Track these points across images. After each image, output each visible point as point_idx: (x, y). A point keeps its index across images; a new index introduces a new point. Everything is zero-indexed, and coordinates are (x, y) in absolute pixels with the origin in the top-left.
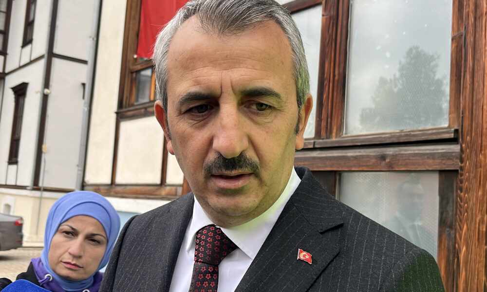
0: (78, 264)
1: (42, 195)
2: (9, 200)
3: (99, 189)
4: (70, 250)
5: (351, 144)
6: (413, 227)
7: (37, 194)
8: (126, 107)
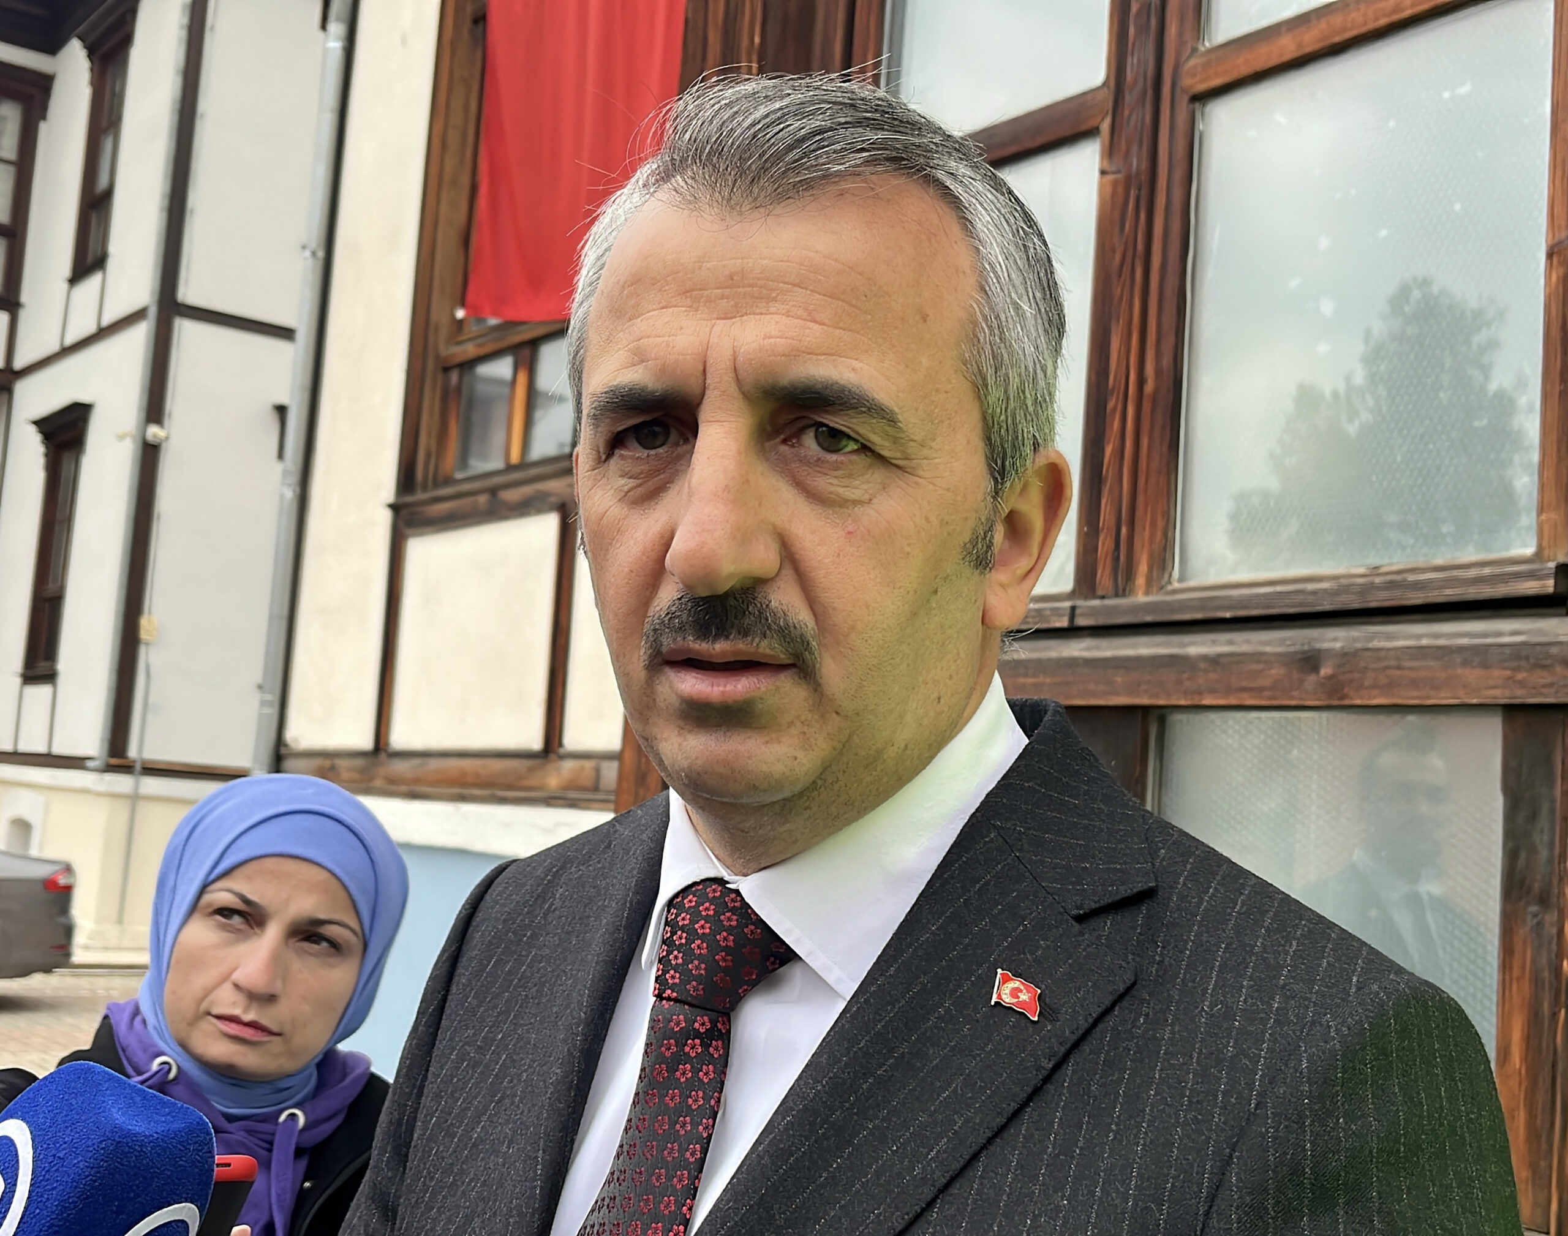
0: (264, 1021)
1: (137, 786)
2: (25, 805)
3: (333, 768)
4: (237, 976)
5: (1199, 616)
6: (1414, 900)
7: (122, 783)
8: (425, 488)
